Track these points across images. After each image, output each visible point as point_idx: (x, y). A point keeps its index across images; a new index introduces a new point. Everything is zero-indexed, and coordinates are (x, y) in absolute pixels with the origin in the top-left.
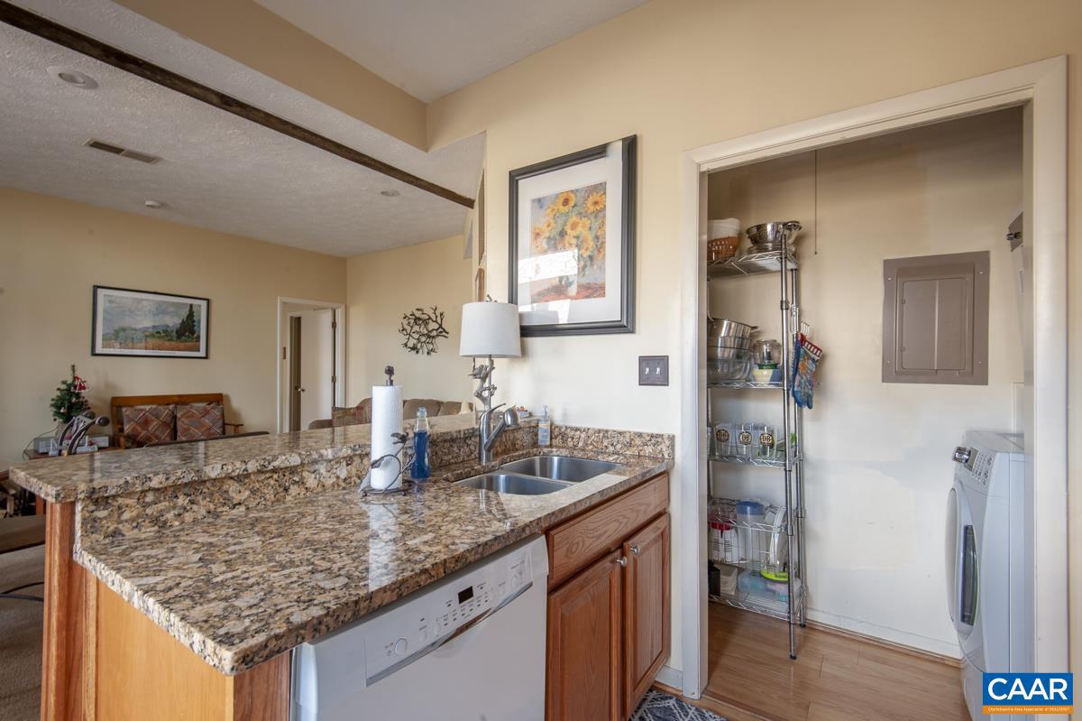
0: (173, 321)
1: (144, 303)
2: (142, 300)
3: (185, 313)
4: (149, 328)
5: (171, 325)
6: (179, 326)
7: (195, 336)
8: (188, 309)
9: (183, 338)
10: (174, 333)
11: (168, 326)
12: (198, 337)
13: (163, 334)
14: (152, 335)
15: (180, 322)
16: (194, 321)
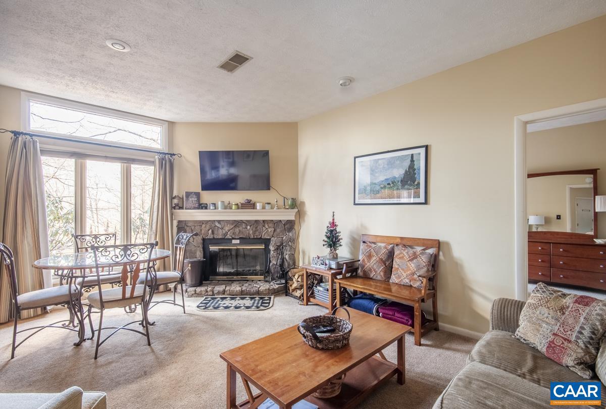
0: (398, 173)
1: (380, 161)
2: (379, 159)
3: (407, 163)
4: (383, 181)
5: (397, 176)
6: (402, 176)
7: (416, 183)
8: (410, 158)
9: (406, 187)
10: (400, 183)
11: (395, 178)
12: (419, 184)
13: (392, 185)
14: (385, 187)
15: (403, 172)
16: (415, 170)
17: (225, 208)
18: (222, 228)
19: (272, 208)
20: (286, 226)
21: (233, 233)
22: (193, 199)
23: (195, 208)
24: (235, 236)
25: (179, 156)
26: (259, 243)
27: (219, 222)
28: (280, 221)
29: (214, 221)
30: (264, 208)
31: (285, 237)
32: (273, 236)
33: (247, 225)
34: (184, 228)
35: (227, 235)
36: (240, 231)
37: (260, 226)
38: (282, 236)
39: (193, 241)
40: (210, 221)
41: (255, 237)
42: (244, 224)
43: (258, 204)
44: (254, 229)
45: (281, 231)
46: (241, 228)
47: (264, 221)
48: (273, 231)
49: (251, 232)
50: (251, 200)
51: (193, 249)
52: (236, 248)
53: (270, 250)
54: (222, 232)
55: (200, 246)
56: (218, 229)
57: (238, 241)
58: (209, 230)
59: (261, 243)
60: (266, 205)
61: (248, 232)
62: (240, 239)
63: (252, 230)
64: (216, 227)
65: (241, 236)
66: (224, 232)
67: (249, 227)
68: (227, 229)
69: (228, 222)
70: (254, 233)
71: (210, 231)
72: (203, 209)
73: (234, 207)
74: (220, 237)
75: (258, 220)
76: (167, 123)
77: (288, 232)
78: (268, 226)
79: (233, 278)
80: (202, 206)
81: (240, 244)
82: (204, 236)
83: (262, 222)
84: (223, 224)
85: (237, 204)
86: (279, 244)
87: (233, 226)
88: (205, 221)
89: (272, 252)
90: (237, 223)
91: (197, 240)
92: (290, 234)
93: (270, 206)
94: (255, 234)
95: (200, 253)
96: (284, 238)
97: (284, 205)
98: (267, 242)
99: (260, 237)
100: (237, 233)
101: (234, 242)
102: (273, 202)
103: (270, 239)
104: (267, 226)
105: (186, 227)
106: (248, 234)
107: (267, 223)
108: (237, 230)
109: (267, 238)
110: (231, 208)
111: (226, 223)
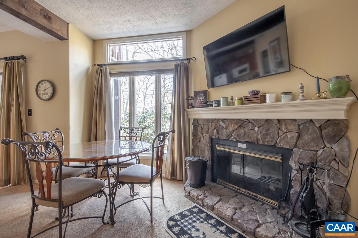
17: (228, 104)
18: (226, 128)
19: (294, 99)
20: (324, 132)
21: (238, 135)
22: (201, 98)
23: (202, 107)
24: (240, 139)
25: (194, 59)
26: (273, 153)
27: (223, 120)
28: (311, 121)
29: (219, 119)
30: (278, 100)
31: (321, 150)
32: (295, 146)
33: (254, 126)
34: (196, 125)
35: (231, 137)
36: (245, 132)
37: (274, 129)
38: (315, 149)
39: (203, 139)
40: (216, 119)
41: (266, 143)
42: (250, 124)
43: (268, 96)
44: (264, 132)
45: (313, 139)
46: (246, 130)
47: (279, 121)
48: (295, 138)
49: (260, 136)
50: (259, 91)
51: (203, 147)
52: (242, 153)
53: (291, 168)
54: (227, 132)
55: (208, 145)
56: (222, 129)
57: (244, 146)
58: (215, 129)
59: (277, 153)
60: (283, 96)
61: (256, 135)
62: (246, 142)
63: (261, 132)
64: (221, 127)
65: (247, 140)
66: (228, 133)
67: (256, 129)
68: (231, 129)
69: (232, 120)
70: (264, 136)
71: (215, 131)
72: (209, 107)
73: (236, 102)
74: (224, 138)
75: (270, 120)
76: (186, 33)
77: (329, 143)
78: (287, 128)
79: (240, 190)
80: (208, 104)
81: (248, 148)
82: (211, 135)
83: (276, 122)
84: (227, 123)
85: (241, 99)
86: (306, 162)
87: (237, 126)
88: (211, 119)
89: (294, 172)
90: (242, 123)
91: (205, 139)
92: (336, 147)
93: (289, 96)
94: (265, 138)
95: (208, 152)
96: (319, 153)
97: (319, 92)
98: (286, 154)
99: (273, 144)
100: (242, 135)
101: (240, 145)
102: (296, 89)
103: (292, 150)
104: (284, 129)
105: (198, 125)
106: (255, 138)
107: (285, 125)
108: (242, 131)
109: (285, 147)
110: (233, 104)
111: (229, 122)
